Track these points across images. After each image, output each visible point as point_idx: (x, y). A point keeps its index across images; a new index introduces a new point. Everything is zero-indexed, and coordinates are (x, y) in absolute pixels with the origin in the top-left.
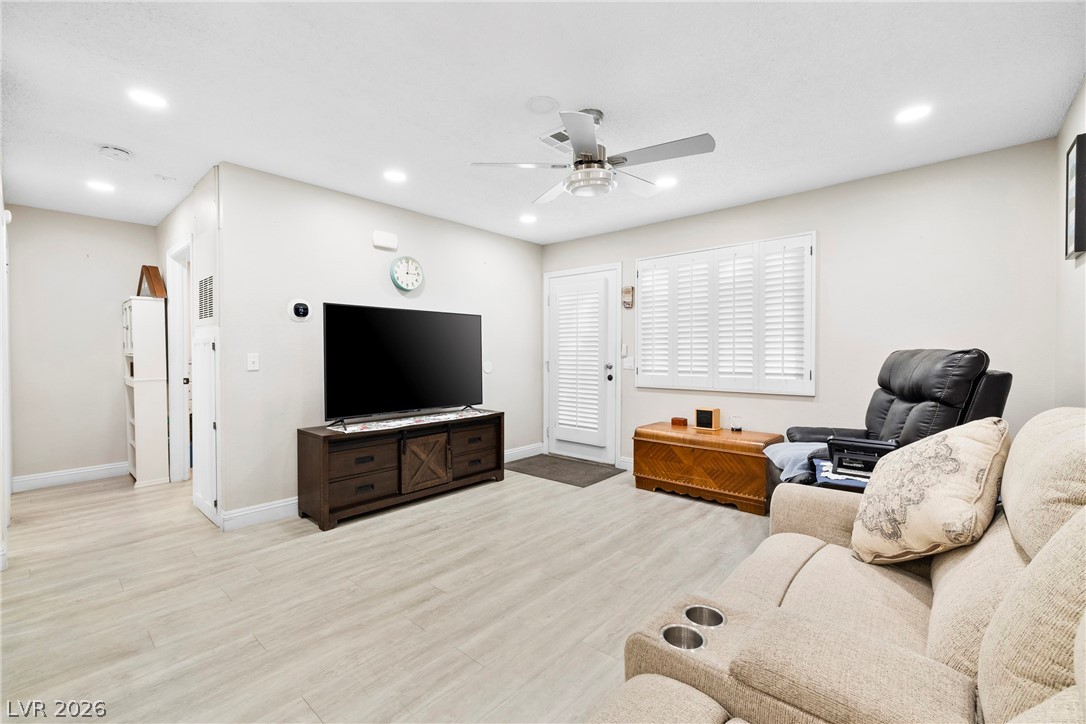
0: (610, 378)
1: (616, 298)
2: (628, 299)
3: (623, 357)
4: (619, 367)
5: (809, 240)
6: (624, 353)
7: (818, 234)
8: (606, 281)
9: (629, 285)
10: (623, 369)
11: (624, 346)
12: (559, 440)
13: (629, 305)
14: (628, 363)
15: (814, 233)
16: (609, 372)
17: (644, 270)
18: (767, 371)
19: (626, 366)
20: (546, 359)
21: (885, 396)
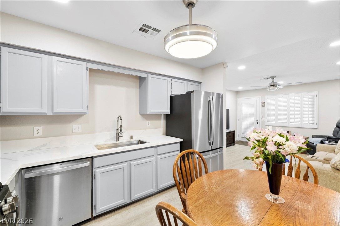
0: (257, 123)
1: (259, 105)
2: (263, 105)
3: (261, 118)
4: (260, 121)
5: (315, 93)
6: (262, 117)
7: (318, 92)
8: (257, 100)
9: (264, 102)
10: (261, 121)
11: (262, 116)
12: (242, 137)
13: (263, 106)
14: (263, 120)
15: (317, 92)
16: (257, 122)
17: (268, 98)
18: (304, 122)
19: (262, 120)
20: (238, 118)
21: (338, 129)
